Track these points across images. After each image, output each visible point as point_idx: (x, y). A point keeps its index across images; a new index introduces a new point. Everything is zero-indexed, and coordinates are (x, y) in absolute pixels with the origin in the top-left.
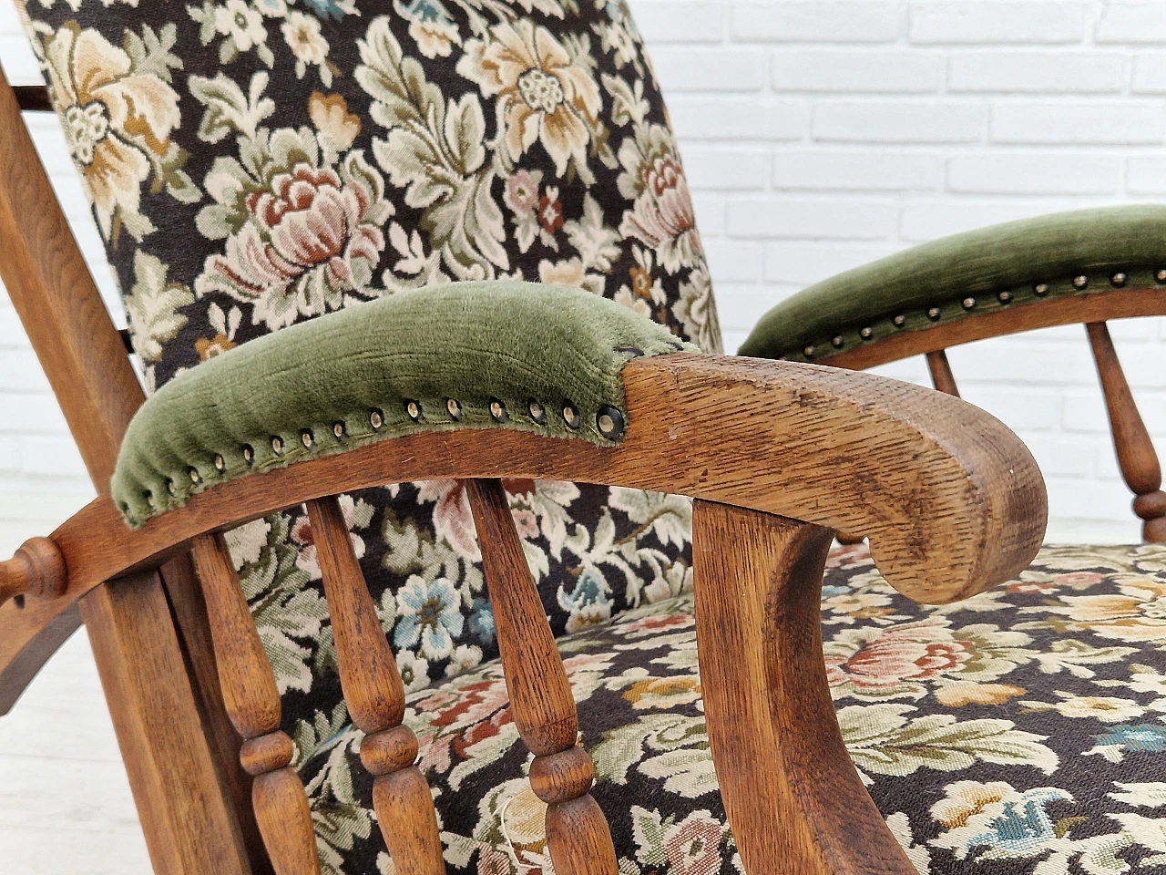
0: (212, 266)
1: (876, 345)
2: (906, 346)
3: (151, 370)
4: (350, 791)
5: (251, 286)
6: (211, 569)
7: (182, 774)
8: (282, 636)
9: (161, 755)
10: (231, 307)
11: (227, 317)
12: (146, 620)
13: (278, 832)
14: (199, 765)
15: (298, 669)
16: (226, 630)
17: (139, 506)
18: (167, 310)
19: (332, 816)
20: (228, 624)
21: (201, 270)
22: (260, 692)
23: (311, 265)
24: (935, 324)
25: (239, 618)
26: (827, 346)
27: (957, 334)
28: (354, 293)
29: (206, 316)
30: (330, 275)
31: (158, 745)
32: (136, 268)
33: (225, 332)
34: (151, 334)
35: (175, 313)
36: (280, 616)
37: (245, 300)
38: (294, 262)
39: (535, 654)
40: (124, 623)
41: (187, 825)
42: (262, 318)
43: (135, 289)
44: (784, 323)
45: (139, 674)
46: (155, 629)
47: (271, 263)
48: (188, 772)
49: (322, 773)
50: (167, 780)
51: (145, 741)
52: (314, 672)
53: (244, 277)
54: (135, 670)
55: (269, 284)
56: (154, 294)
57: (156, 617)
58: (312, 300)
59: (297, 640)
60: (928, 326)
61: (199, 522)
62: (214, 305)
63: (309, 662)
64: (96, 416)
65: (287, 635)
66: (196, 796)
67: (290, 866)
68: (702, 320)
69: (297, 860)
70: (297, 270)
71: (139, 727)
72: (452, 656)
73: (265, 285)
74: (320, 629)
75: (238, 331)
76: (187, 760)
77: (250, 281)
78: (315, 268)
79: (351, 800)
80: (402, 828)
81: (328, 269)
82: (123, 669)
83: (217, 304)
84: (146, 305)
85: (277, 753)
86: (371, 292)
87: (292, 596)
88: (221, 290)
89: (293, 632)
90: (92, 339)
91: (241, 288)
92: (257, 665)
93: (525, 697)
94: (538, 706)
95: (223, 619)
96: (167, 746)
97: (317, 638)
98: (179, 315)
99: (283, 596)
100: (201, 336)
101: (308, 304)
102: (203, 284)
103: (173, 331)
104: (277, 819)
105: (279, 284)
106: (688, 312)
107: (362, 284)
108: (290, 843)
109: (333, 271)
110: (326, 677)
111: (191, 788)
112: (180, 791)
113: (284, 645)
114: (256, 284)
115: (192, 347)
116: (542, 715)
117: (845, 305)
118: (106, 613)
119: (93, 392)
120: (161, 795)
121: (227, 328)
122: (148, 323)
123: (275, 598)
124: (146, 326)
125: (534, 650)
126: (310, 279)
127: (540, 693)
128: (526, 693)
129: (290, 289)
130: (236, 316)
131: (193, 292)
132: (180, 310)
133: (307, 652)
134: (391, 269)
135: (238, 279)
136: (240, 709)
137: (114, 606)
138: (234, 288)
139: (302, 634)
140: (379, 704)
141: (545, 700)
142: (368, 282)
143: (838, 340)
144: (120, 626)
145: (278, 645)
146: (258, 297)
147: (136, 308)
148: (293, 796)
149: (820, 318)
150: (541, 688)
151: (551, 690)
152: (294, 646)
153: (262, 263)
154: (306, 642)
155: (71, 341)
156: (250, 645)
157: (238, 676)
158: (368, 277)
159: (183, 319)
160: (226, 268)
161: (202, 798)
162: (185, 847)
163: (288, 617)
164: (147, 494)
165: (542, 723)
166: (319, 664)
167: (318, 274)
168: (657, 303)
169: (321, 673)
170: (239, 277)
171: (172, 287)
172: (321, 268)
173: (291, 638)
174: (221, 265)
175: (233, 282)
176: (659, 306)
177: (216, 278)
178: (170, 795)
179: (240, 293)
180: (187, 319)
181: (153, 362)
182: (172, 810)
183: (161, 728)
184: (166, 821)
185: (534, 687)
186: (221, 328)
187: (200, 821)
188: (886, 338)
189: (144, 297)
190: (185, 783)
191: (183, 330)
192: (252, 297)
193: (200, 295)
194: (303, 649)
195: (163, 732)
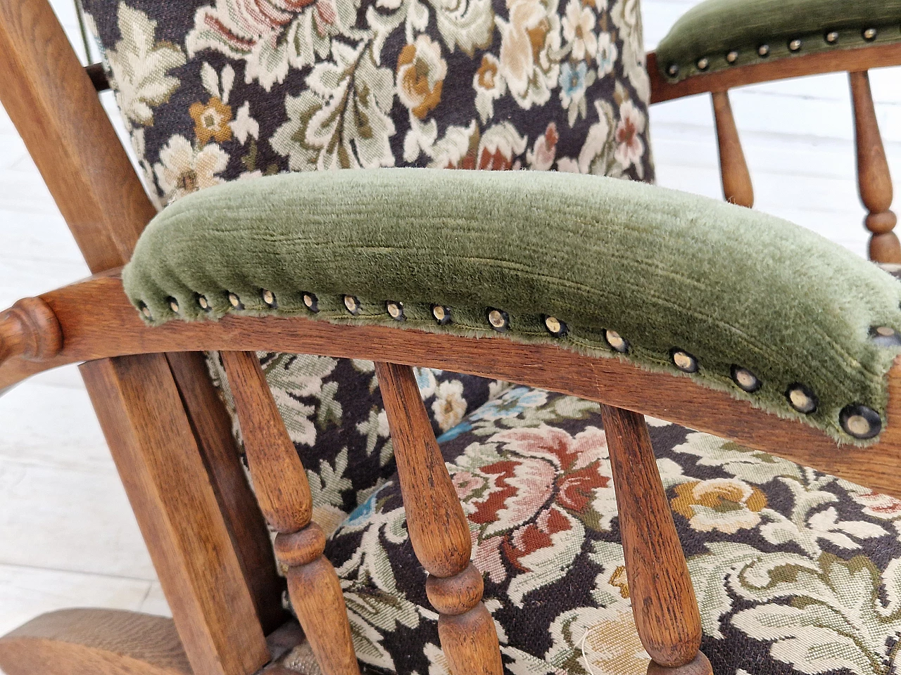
0: (202, 21)
1: (804, 58)
2: (834, 62)
3: (140, 133)
4: (392, 582)
5: (241, 40)
6: (241, 376)
7: (196, 530)
8: (287, 397)
9: (176, 515)
10: (224, 65)
11: (220, 77)
12: (152, 388)
13: (317, 619)
14: (210, 518)
15: (303, 425)
16: (260, 436)
17: (160, 310)
18: (157, 72)
19: (372, 601)
20: (261, 429)
21: (191, 25)
22: (295, 492)
23: (299, 10)
24: (869, 45)
25: (272, 423)
26: (753, 53)
27: (888, 56)
28: (341, 38)
29: (199, 77)
30: (318, 20)
31: (172, 504)
32: (120, 23)
33: (219, 95)
34: (139, 96)
35: (166, 75)
36: (284, 378)
37: (237, 56)
38: (283, 8)
39: (671, 577)
40: (132, 395)
41: (204, 575)
42: (254, 75)
43: (119, 45)
44: (711, 27)
45: (150, 442)
46: (160, 397)
47: (261, 11)
48: (201, 527)
49: (356, 557)
50: (183, 537)
51: (161, 505)
52: (317, 427)
53: (235, 30)
54: (146, 441)
55: (260, 36)
56: (142, 54)
57: (161, 384)
58: (302, 48)
59: (302, 400)
60: (860, 46)
61: (234, 341)
62: (206, 65)
63: (313, 418)
64: (76, 174)
65: (291, 395)
66: (210, 546)
67: (328, 647)
68: (632, 21)
69: (334, 641)
70: (286, 17)
71: (153, 492)
72: (437, 394)
73: (256, 38)
74: (321, 387)
75: (232, 93)
76: (200, 515)
77: (241, 34)
78: (303, 12)
79: (394, 591)
80: (472, 665)
81: (316, 11)
82: (133, 439)
83: (210, 63)
84: (133, 65)
85: (313, 549)
86: (356, 35)
87: (295, 358)
88: (213, 48)
89: (297, 392)
90: (63, 88)
91: (233, 43)
92: (291, 468)
93: (657, 617)
94: (672, 627)
95: (256, 425)
96: (180, 506)
97: (319, 395)
98: (170, 77)
99: (286, 359)
100: (195, 101)
101: (299, 54)
102: (195, 42)
103: (165, 95)
104: (315, 608)
105: (270, 35)
106: (622, 15)
107: (347, 26)
108: (329, 628)
109: (321, 15)
110: (327, 429)
111: (204, 540)
112: (196, 544)
113: (289, 404)
114: (247, 38)
115: (187, 112)
116: (675, 636)
117: (778, 17)
118: (112, 385)
119: (72, 149)
120: (178, 551)
121: (221, 90)
122: (136, 83)
123: (277, 361)
124: (133, 87)
125: (670, 572)
126: (299, 26)
127: (675, 614)
128: (659, 614)
129: (281, 40)
130: (229, 74)
131: (185, 51)
132: (171, 72)
133: (310, 410)
134: (374, 5)
135: (229, 33)
136: (277, 511)
137: (121, 379)
138: (225, 43)
139: (305, 393)
140: (452, 555)
141: (679, 621)
142: (353, 24)
143: (764, 50)
144: (128, 398)
145: (283, 405)
146: (250, 51)
147: (120, 66)
148: (330, 585)
149: (750, 26)
150: (676, 610)
151: (686, 611)
152: (298, 405)
153: (251, 12)
154: (310, 400)
155: (42, 92)
156: (283, 448)
157: (274, 480)
158: (353, 18)
159: (174, 82)
160: (217, 22)
161: (215, 548)
162: (203, 596)
163: (292, 379)
164: (170, 300)
165: (674, 642)
166: (321, 419)
167: (306, 19)
168: (599, 10)
169: (324, 427)
170: (230, 31)
171: (162, 47)
172: (309, 12)
173: (295, 397)
174: (212, 18)
175: (225, 37)
176: (602, 12)
177: (207, 34)
178: (187, 552)
179: (232, 49)
180: (179, 82)
181: (143, 126)
182: (190, 565)
183: (174, 488)
184: (184, 573)
185: (668, 608)
186: (214, 90)
187: (215, 569)
188: (814, 54)
189: (130, 55)
190: (199, 536)
191: (175, 94)
192: (243, 52)
193: (191, 54)
194: (307, 407)
195: (176, 494)
